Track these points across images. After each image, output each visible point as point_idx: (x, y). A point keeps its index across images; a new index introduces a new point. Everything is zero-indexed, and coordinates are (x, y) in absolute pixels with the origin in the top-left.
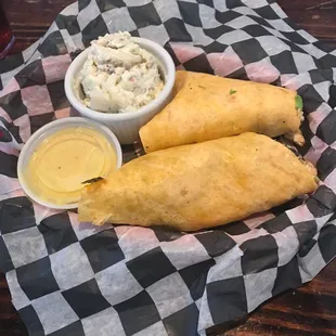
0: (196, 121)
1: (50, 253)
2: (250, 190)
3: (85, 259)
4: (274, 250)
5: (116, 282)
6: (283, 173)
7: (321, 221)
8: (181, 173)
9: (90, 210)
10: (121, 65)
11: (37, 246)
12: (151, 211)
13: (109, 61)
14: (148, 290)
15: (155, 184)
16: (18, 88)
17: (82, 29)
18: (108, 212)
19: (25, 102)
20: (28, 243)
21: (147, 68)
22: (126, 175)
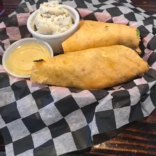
0: (89, 39)
1: (17, 100)
2: (116, 70)
3: (34, 102)
4: (128, 96)
5: (49, 113)
6: (131, 62)
7: (151, 84)
8: (82, 60)
9: (37, 75)
10: (54, 14)
11: (10, 97)
12: (67, 78)
13: (48, 13)
14: (65, 118)
15: (70, 64)
16: (5, 27)
17: (36, 2)
18: (46, 77)
19: (8, 34)
20: (6, 95)
21: (66, 16)
22: (55, 60)
